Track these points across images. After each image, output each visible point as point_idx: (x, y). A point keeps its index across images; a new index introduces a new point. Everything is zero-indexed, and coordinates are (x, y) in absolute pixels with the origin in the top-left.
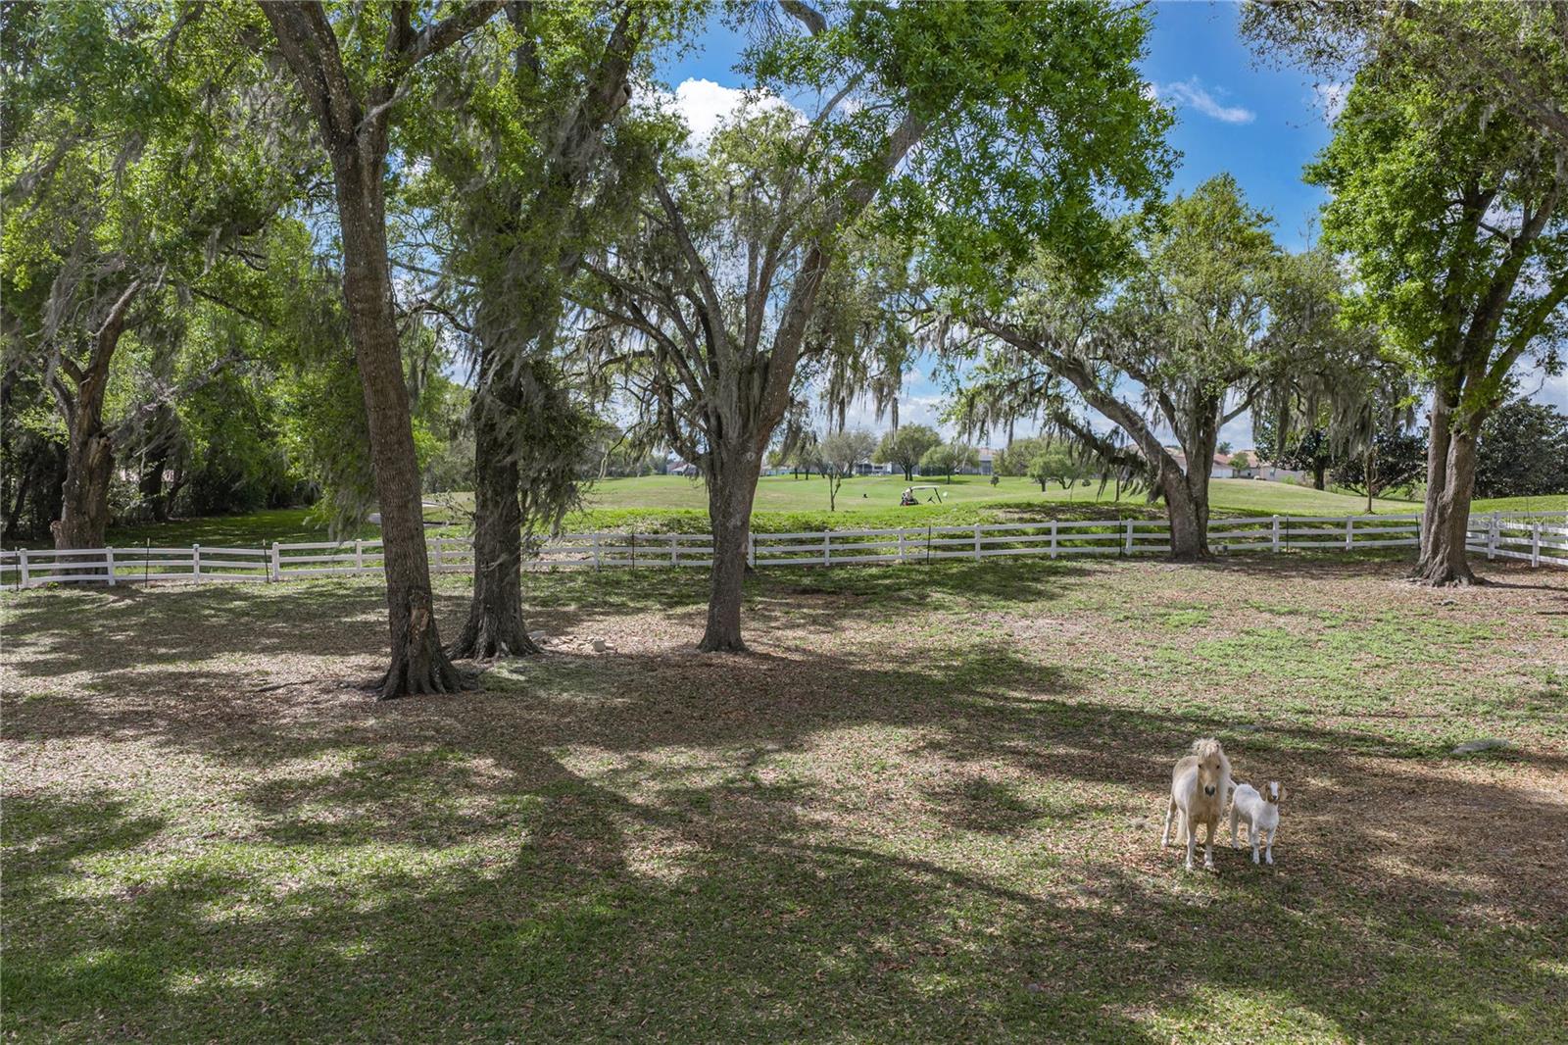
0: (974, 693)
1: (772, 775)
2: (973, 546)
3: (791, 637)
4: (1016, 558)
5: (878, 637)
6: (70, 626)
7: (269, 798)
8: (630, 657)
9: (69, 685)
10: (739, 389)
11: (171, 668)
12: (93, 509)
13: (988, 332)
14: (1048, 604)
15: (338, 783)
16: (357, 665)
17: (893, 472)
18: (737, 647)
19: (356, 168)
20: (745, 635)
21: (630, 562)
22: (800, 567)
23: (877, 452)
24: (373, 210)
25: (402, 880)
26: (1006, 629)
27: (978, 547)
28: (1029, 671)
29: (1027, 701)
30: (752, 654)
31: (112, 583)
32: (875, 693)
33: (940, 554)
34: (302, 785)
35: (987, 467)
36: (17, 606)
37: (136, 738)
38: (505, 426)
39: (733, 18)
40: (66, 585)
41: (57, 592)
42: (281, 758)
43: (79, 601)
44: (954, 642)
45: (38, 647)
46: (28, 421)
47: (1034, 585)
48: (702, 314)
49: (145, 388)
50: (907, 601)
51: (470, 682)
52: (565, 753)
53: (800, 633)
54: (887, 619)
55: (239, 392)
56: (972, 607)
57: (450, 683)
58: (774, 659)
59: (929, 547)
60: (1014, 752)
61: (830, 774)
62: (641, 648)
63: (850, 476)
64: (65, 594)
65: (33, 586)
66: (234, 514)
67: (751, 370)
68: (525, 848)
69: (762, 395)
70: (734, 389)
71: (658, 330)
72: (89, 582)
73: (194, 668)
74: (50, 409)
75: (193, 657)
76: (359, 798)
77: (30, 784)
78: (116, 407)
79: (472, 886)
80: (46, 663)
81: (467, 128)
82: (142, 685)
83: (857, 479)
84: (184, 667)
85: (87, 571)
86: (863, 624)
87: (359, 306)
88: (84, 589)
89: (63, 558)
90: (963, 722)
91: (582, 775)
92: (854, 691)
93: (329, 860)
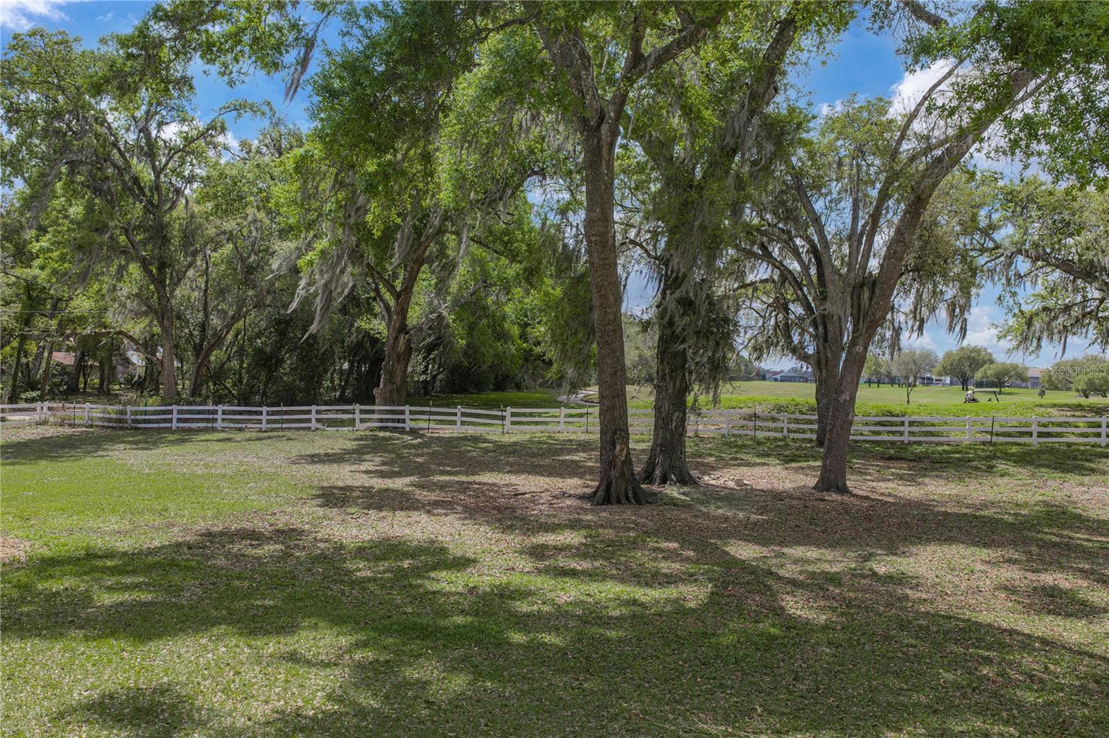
0: (1039, 532)
1: (884, 569)
2: (1030, 434)
3: (883, 486)
4: (1069, 445)
5: (954, 492)
6: (390, 452)
7: (538, 552)
8: (762, 491)
9: (399, 483)
10: (852, 299)
11: (456, 479)
12: (398, 380)
13: (1049, 264)
14: (1101, 478)
15: (578, 549)
16: (572, 484)
17: (951, 384)
18: (843, 490)
19: (599, 147)
20: (848, 483)
21: (752, 433)
22: (884, 442)
23: (938, 367)
24: (607, 174)
25: (635, 602)
26: (1065, 492)
27: (1035, 435)
28: (1088, 521)
29: (1089, 540)
30: (855, 496)
31: (408, 429)
32: (957, 527)
33: (1001, 439)
34: (555, 548)
35: (1035, 382)
36: (355, 440)
37: (446, 515)
38: (680, 323)
39: (876, 26)
40: (381, 429)
41: (377, 433)
42: (538, 532)
43: (390, 438)
44: (1020, 497)
45: (372, 462)
46: (362, 323)
47: (1087, 464)
48: (814, 250)
49: (431, 303)
50: (977, 468)
51: (652, 499)
52: (726, 544)
53: (890, 485)
54: (961, 479)
55: (485, 308)
56: (1033, 476)
57: (639, 499)
58: (873, 500)
59: (991, 433)
60: (1081, 571)
61: (930, 572)
62: (770, 487)
63: (915, 386)
64: (382, 434)
65: (361, 428)
66: (471, 393)
67: (862, 286)
68: (712, 593)
69: (870, 304)
70: (849, 299)
71: (781, 262)
72: (394, 428)
73: (471, 479)
74: (375, 316)
75: (466, 473)
76: (594, 558)
77: (391, 533)
78: (415, 316)
79: (680, 610)
80: (381, 471)
81: (674, 117)
82: (443, 487)
83: (920, 388)
84: (463, 478)
85: (393, 421)
86: (942, 482)
87: (593, 239)
88: (391, 432)
89: (380, 412)
90: (1034, 549)
91: (742, 557)
92: (939, 524)
93: (584, 588)
